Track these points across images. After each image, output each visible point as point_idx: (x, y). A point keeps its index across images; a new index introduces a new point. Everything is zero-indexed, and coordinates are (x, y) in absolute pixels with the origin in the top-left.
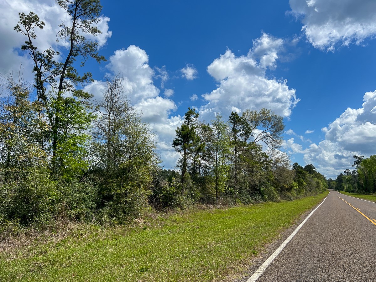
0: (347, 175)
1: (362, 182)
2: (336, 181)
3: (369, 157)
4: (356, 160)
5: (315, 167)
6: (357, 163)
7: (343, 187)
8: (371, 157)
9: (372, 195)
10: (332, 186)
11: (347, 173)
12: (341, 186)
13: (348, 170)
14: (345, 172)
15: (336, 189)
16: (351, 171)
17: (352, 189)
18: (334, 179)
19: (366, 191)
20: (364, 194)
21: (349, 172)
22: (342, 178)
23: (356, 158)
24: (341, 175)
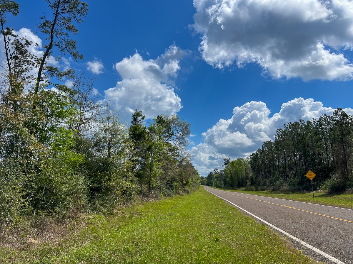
0: (216, 173)
1: (228, 179)
2: (207, 178)
3: (236, 159)
4: (225, 161)
5: (194, 166)
6: (226, 164)
7: (212, 183)
8: (238, 159)
9: (238, 190)
10: (204, 183)
11: (216, 171)
12: (211, 182)
13: (216, 169)
14: (214, 170)
15: (207, 185)
16: (219, 170)
17: (219, 185)
18: (205, 176)
19: (231, 187)
20: (230, 189)
21: (217, 171)
22: (212, 175)
23: (226, 160)
24: (211, 173)
